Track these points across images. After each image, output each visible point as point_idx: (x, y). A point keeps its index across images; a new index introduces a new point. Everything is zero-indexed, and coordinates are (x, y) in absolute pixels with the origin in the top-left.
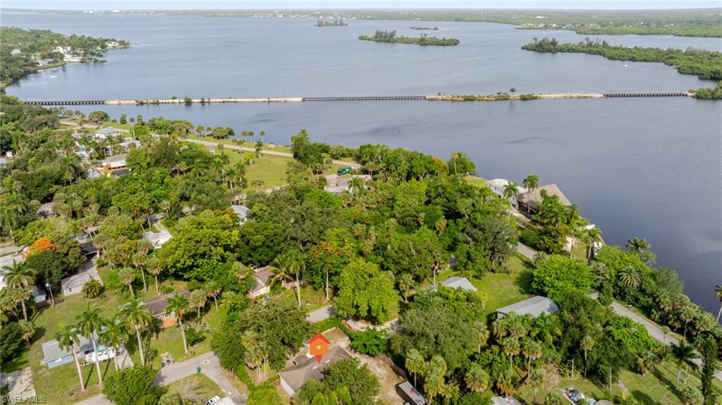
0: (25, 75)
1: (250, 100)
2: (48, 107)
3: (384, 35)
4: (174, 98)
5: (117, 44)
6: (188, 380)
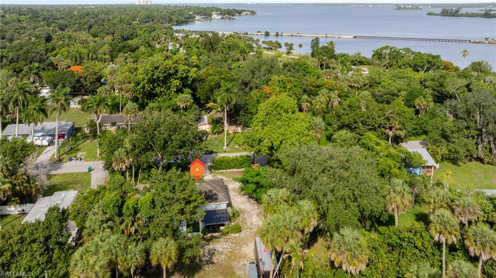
1: (312, 35)
3: (449, 11)
4: (259, 32)
5: (249, 13)
6: (74, 176)
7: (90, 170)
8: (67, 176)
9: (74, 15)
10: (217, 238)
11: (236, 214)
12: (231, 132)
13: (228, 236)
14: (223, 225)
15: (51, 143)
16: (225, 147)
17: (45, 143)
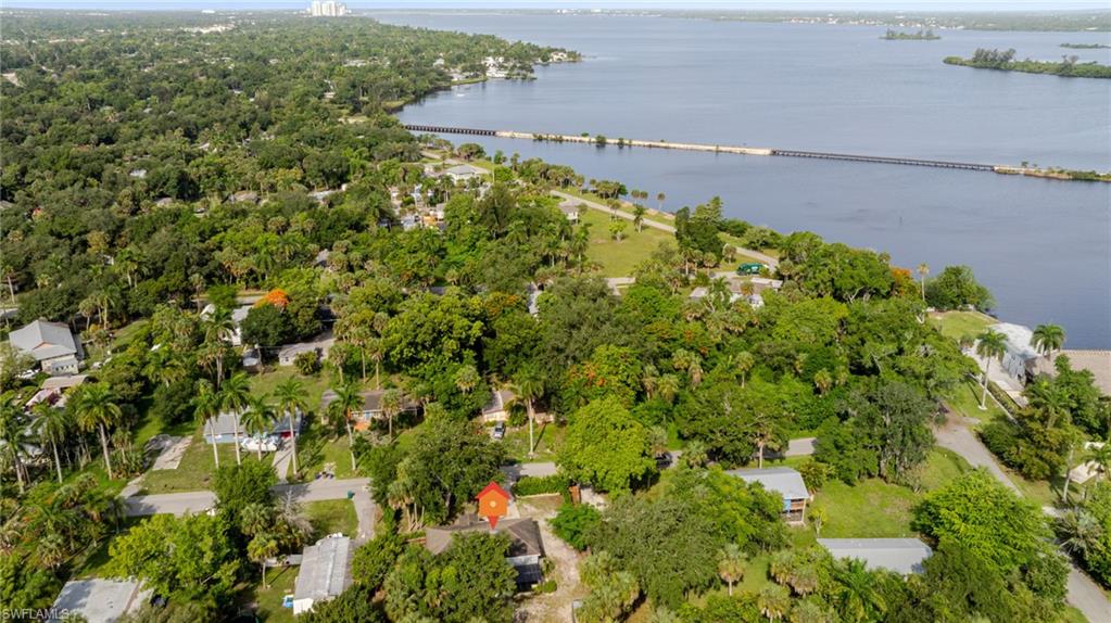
0: (432, 92)
1: (690, 146)
2: (416, 134)
3: (991, 56)
4: (585, 135)
5: (565, 56)
6: (331, 504)
7: (351, 495)
8: (321, 504)
9: (200, 84)
10: (528, 598)
11: (550, 566)
12: (538, 422)
13: (541, 596)
14: (536, 582)
15: (280, 446)
16: (531, 453)
17: (272, 447)
